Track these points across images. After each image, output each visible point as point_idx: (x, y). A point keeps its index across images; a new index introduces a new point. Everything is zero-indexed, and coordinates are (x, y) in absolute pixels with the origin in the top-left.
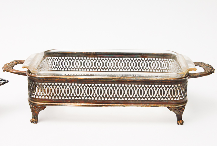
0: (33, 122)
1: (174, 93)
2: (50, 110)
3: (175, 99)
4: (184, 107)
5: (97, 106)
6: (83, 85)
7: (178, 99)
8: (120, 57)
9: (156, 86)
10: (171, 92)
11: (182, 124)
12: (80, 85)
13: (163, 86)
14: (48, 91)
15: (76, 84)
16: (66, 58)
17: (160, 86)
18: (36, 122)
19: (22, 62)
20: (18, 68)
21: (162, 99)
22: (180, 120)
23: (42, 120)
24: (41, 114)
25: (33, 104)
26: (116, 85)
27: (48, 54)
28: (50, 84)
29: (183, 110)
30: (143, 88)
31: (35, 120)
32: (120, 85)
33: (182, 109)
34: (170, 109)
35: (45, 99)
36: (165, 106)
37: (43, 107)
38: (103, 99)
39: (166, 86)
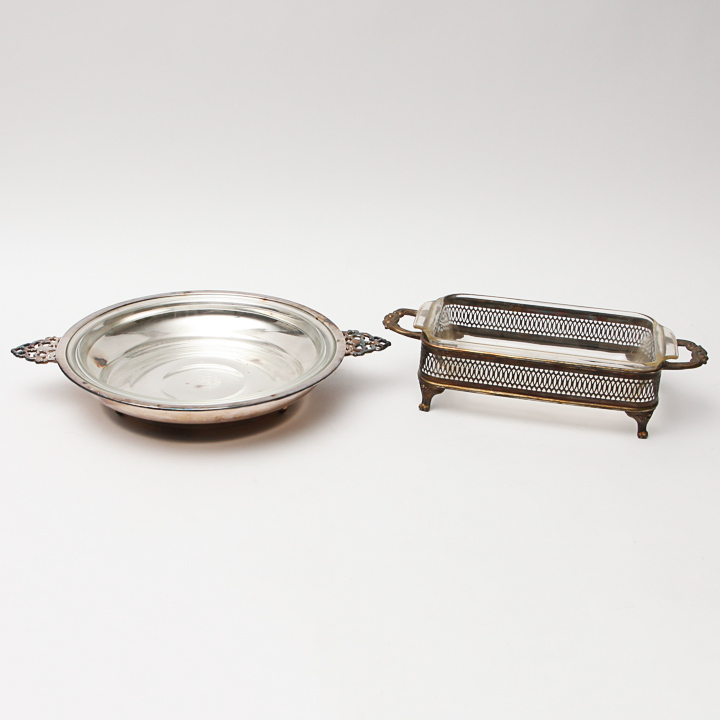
0: (421, 408)
1: (637, 392)
2: (451, 394)
3: (638, 401)
4: (651, 413)
5: (520, 398)
6: (502, 365)
7: (643, 401)
8: (562, 316)
9: (611, 379)
10: (632, 390)
11: (645, 437)
12: (497, 365)
13: (621, 380)
14: (450, 369)
15: (492, 364)
16: (476, 308)
17: (616, 379)
18: (427, 410)
19: (412, 313)
20: (406, 323)
21: (618, 399)
22: (642, 432)
23: (436, 407)
24: (436, 398)
25: (427, 384)
26: (551, 372)
27: (450, 300)
28: (454, 359)
29: (649, 418)
30: (591, 379)
31: (426, 406)
32: (556, 372)
33: (648, 416)
34: (629, 414)
35: (445, 380)
36: (621, 410)
37: (440, 391)
38: (529, 389)
39: (626, 380)
